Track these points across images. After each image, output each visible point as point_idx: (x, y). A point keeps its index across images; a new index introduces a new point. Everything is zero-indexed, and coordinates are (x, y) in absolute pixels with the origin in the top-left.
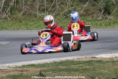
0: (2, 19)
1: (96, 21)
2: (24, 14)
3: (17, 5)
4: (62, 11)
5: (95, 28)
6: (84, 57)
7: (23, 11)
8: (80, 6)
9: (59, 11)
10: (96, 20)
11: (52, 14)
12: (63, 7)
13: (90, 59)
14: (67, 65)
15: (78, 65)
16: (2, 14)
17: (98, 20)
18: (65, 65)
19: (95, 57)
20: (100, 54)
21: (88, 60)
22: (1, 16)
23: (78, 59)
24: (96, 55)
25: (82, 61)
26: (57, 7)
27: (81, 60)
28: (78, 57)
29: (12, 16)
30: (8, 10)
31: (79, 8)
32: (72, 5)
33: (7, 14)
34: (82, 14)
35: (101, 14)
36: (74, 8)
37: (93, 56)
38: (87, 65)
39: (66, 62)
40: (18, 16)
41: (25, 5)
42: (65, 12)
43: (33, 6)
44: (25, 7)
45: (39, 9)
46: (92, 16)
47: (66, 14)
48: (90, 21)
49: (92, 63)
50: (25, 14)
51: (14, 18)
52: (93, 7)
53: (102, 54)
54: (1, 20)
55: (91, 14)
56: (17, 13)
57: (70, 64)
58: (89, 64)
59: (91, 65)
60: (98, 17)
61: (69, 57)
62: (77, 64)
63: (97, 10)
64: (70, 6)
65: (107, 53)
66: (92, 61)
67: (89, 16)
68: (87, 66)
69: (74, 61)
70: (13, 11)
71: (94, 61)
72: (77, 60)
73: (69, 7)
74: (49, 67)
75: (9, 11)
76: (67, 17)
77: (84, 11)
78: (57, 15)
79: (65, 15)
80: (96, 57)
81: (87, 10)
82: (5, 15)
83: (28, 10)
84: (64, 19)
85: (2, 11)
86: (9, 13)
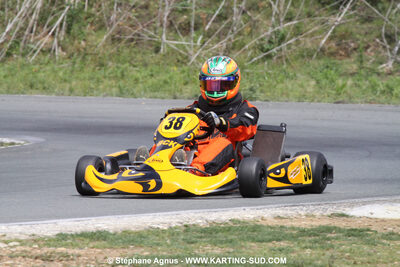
0: (35, 52)
1: (374, 78)
2: (114, 40)
3: (91, 6)
4: (250, 34)
5: (366, 102)
6: (302, 213)
7: (111, 26)
8: (318, 18)
9: (240, 34)
10: (373, 71)
11: (218, 41)
12: (258, 21)
13: (326, 222)
14: (231, 241)
15: (270, 244)
16: (35, 35)
17: (379, 74)
18: (221, 242)
19: (343, 215)
20: (364, 204)
21: (316, 224)
22: (33, 43)
23: (279, 217)
24: (352, 206)
25: (293, 228)
26: (237, 18)
27: (288, 224)
28: (280, 212)
29: (72, 44)
30: (58, 22)
31: (316, 25)
32: (290, 13)
33: (53, 34)
34: (322, 50)
35: (391, 50)
36: (297, 27)
37: (339, 211)
38: (306, 247)
39: (229, 229)
40: (91, 46)
41: (119, 5)
42: (262, 39)
43: (151, 9)
44: (120, 15)
45: (171, 24)
46: (361, 56)
47: (266, 46)
48: (352, 74)
49: (328, 239)
50: (119, 40)
51: (78, 50)
52: (365, 26)
53: (373, 202)
54: (31, 56)
55: (355, 49)
56: (88, 34)
57: (242, 239)
58: (316, 242)
59: (323, 247)
60: (381, 63)
61: (248, 209)
62: (270, 241)
63: (379, 37)
64: (282, 19)
65: (395, 201)
66: (329, 229)
67: (348, 55)
68: (308, 251)
69: (259, 227)
70: (75, 27)
71: (339, 230)
72: (276, 222)
73: (278, 21)
74: (158, 244)
75: (61, 24)
76: (269, 57)
77: (331, 38)
78: (233, 48)
79: (262, 50)
80: (347, 216)
81: (343, 37)
82: (47, 39)
83: (131, 26)
84: (258, 62)
85: (38, 25)
86: (63, 32)
